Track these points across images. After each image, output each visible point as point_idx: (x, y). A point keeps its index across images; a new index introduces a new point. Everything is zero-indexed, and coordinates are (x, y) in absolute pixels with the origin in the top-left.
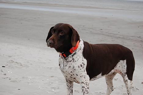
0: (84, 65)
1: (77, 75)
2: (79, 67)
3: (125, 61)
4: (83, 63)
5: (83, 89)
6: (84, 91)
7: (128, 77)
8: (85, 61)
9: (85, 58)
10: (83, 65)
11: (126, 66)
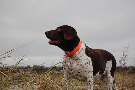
0: (90, 62)
1: (85, 71)
2: (86, 65)
3: (111, 61)
4: (88, 61)
5: (90, 82)
6: (90, 84)
7: (111, 74)
8: (90, 59)
9: (89, 57)
10: (88, 62)
11: (112, 65)
